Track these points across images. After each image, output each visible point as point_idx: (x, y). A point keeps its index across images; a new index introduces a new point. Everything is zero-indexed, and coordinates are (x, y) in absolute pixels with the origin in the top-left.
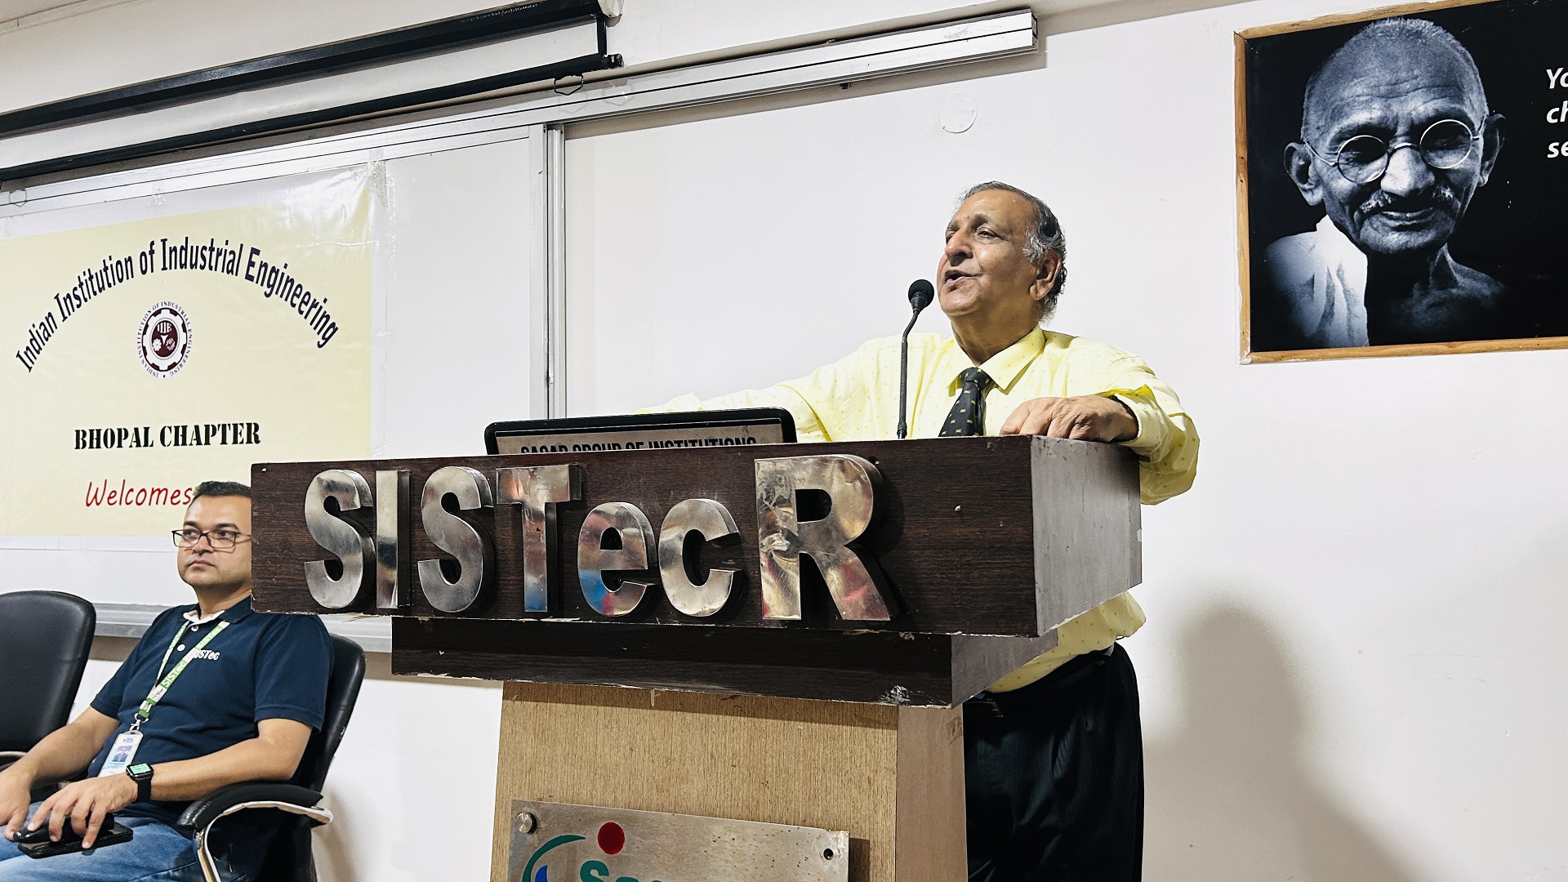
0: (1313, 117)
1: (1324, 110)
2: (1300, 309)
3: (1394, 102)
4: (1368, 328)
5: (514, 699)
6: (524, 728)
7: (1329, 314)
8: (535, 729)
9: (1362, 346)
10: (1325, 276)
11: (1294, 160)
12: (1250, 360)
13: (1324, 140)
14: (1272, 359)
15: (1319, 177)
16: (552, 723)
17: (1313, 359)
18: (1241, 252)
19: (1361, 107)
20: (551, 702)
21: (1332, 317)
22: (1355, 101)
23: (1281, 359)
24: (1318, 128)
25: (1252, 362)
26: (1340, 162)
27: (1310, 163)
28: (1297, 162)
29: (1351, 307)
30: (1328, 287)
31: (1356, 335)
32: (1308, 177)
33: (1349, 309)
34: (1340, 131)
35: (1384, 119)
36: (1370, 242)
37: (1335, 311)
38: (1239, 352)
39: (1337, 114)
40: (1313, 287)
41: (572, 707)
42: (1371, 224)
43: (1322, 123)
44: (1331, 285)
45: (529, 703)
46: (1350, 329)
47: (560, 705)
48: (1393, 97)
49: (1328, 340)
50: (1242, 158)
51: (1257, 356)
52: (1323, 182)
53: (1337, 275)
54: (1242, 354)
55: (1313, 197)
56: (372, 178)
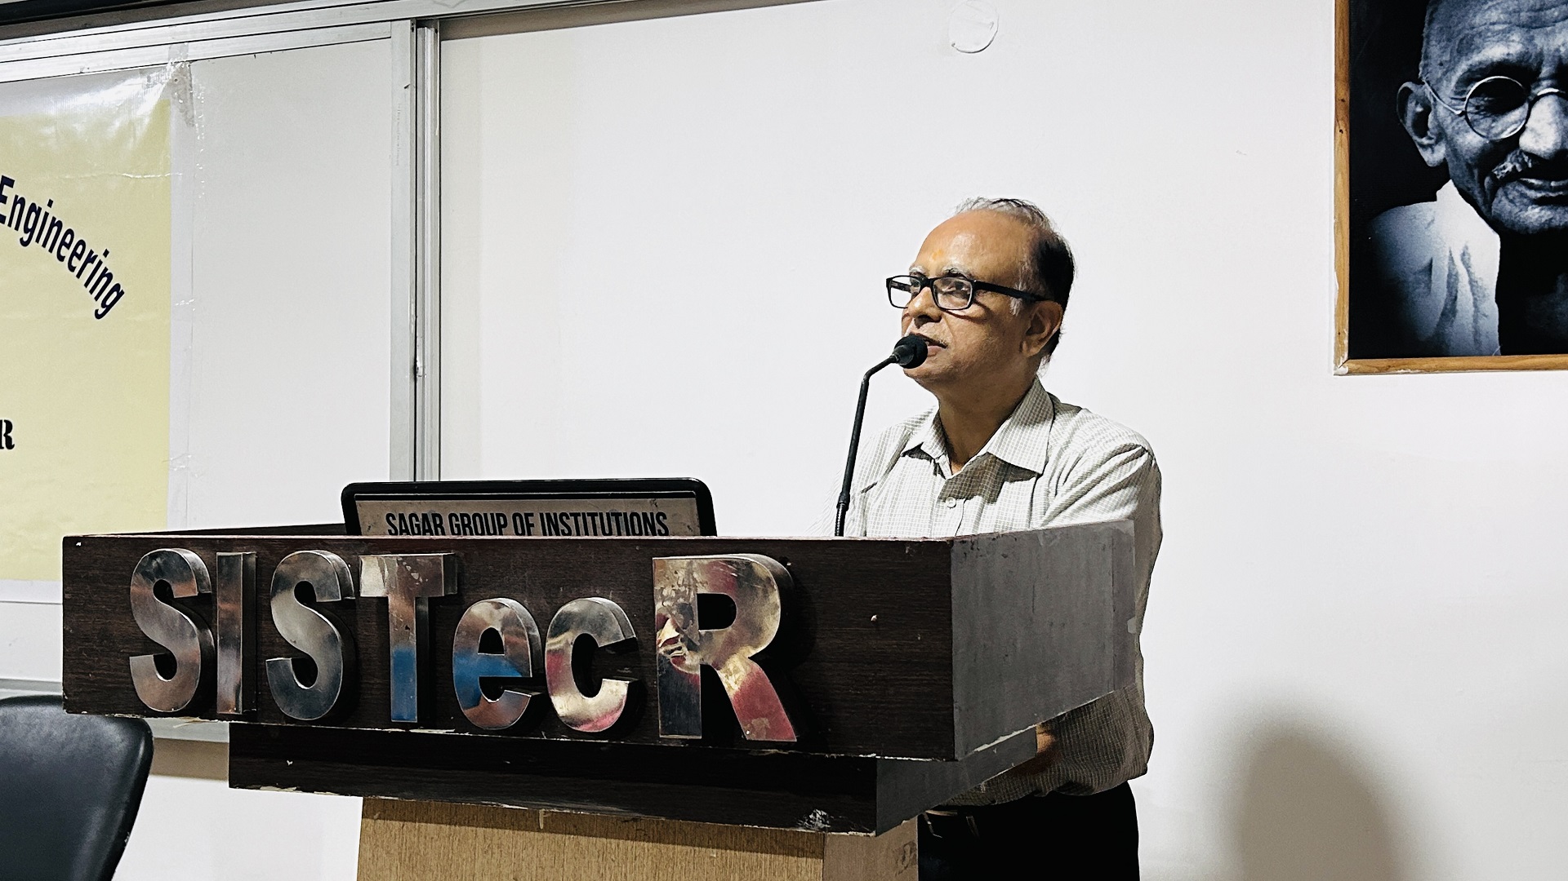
0: (1435, 50)
1: (1449, 40)
2: (1414, 303)
3: (1538, 34)
4: (1499, 331)
5: (375, 817)
6: (388, 853)
7: (1450, 311)
8: (400, 853)
9: (1491, 355)
10: (1446, 262)
11: (1409, 105)
12: (1347, 370)
13: (1449, 81)
14: (1376, 370)
15: (1442, 129)
16: (422, 847)
17: (1428, 371)
18: (1338, 226)
19: (1495, 39)
20: (419, 822)
21: (1454, 316)
22: (1488, 30)
23: (1387, 369)
24: (1441, 64)
25: (1350, 373)
26: (1469, 109)
27: (1430, 110)
28: (1414, 108)
29: (1478, 303)
30: (1450, 276)
31: (1483, 339)
32: (1428, 129)
33: (1476, 306)
34: (1469, 70)
35: (1524, 56)
36: (1505, 216)
37: (1458, 308)
38: (1333, 359)
39: (1466, 46)
40: (1430, 274)
41: (446, 828)
42: (1506, 195)
43: (1446, 57)
44: (1454, 273)
45: (394, 822)
46: (1477, 332)
47: (432, 826)
48: (1536, 28)
49: (1448, 346)
50: (1343, 100)
51: (1354, 364)
52: (1446, 136)
53: (1462, 260)
54: (1336, 363)
55: (1434, 156)
56: (173, 84)
